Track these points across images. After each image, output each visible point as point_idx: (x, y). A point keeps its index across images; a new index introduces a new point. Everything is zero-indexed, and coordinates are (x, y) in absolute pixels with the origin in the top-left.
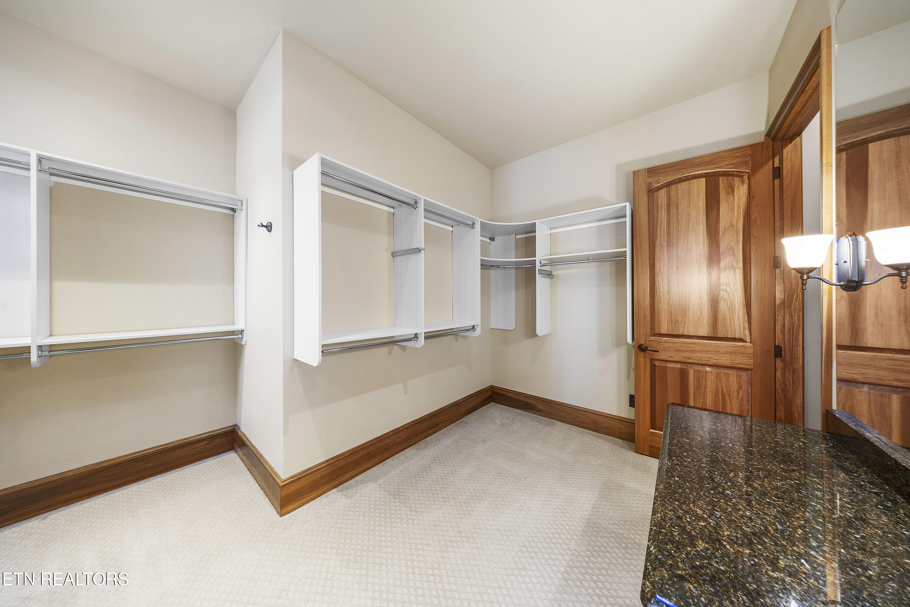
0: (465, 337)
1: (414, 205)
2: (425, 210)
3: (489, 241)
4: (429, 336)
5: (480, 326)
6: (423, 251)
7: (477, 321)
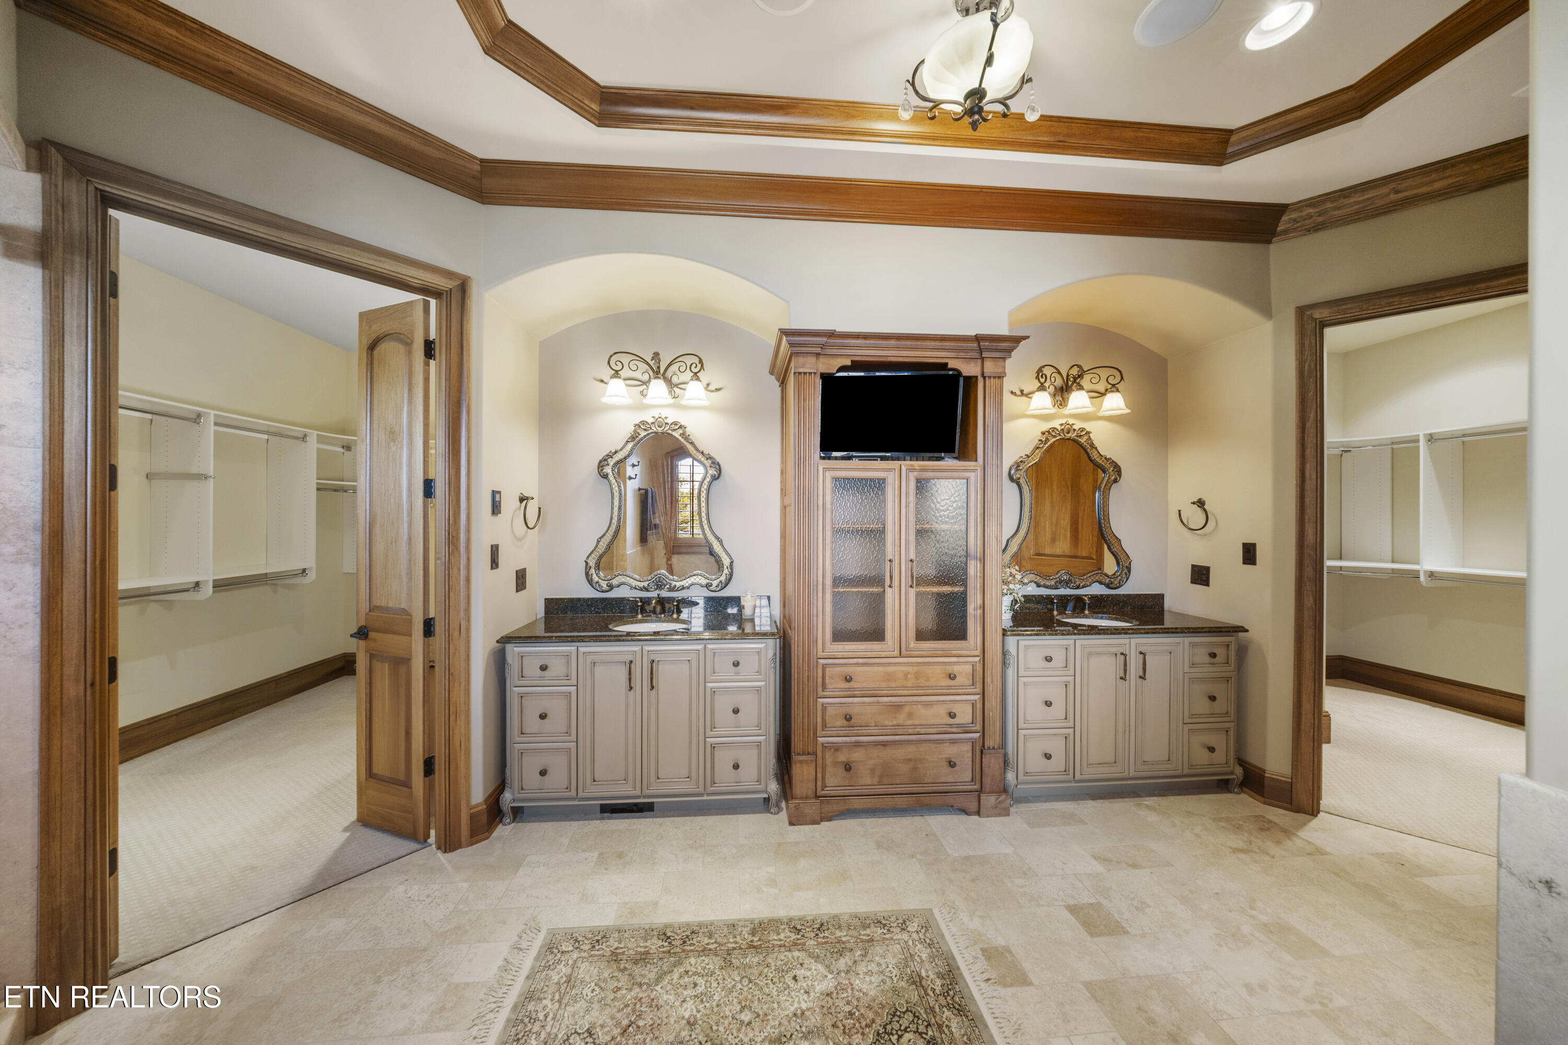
0: (291, 587)
1: (197, 418)
2: (216, 424)
3: (341, 450)
4: (220, 585)
5: (315, 569)
6: (212, 479)
7: (309, 562)
